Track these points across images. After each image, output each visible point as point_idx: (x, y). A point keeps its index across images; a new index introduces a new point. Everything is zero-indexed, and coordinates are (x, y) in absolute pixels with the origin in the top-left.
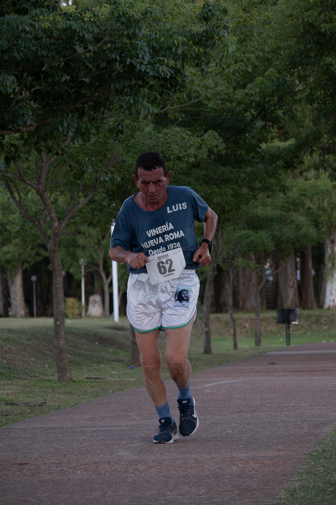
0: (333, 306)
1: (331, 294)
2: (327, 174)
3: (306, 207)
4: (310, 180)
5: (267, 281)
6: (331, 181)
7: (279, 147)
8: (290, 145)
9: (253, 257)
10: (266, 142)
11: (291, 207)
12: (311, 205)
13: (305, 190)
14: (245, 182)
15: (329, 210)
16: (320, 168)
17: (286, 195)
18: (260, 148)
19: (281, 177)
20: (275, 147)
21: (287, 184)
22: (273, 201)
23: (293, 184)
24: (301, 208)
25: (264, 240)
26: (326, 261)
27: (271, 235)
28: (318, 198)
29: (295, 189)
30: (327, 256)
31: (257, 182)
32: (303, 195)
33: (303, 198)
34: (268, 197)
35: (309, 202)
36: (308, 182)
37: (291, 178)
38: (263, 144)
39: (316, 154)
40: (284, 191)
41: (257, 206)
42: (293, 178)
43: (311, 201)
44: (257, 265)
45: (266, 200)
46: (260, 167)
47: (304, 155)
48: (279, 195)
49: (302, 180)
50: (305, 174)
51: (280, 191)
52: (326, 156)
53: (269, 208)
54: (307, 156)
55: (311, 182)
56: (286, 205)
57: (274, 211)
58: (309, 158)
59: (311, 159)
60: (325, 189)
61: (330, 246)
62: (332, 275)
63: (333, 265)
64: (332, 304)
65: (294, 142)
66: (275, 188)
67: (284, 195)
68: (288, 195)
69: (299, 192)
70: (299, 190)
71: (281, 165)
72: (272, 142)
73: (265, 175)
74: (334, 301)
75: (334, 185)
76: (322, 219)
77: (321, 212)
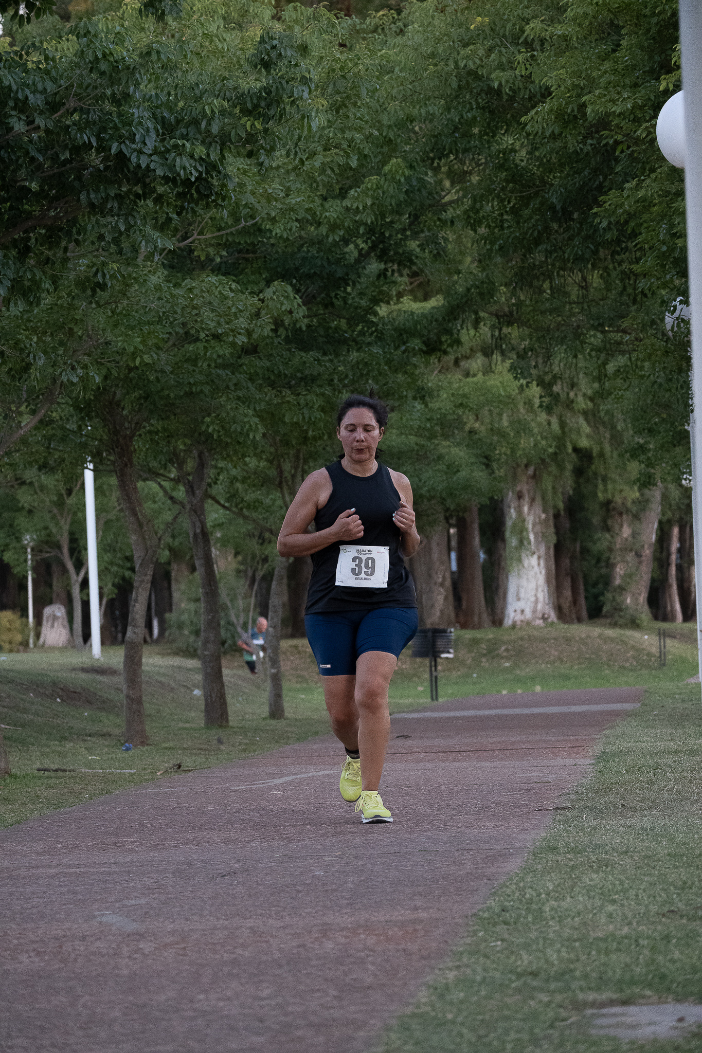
0: (522, 622)
1: (519, 599)
2: (508, 364)
3: (467, 428)
4: (474, 375)
6: (515, 378)
7: (412, 313)
8: (433, 308)
10: (388, 303)
11: (438, 428)
12: (477, 425)
13: (465, 396)
14: (346, 381)
15: (512, 434)
16: (492, 353)
17: (426, 406)
18: (376, 314)
19: (417, 372)
21: (430, 385)
22: (401, 419)
23: (440, 384)
24: (456, 432)
26: (508, 534)
28: (491, 412)
29: (444, 395)
30: (509, 523)
31: (370, 381)
32: (461, 404)
33: (460, 411)
35: (472, 418)
36: (470, 380)
37: (436, 372)
38: (381, 307)
39: (485, 325)
40: (423, 398)
43: (477, 418)
46: (375, 351)
47: (462, 328)
48: (414, 407)
49: (459, 376)
50: (464, 364)
51: (415, 398)
52: (505, 330)
54: (468, 329)
55: (476, 379)
56: (428, 425)
57: (403, 437)
58: (472, 332)
59: (475, 335)
60: (503, 393)
61: (514, 504)
62: (520, 560)
63: (521, 542)
64: (519, 617)
65: (441, 302)
66: (405, 393)
67: (423, 406)
68: (430, 405)
69: (452, 399)
70: (453, 395)
71: (417, 348)
72: (398, 302)
73: (386, 368)
74: (522, 611)
75: (522, 386)
76: (497, 452)
77: (495, 438)
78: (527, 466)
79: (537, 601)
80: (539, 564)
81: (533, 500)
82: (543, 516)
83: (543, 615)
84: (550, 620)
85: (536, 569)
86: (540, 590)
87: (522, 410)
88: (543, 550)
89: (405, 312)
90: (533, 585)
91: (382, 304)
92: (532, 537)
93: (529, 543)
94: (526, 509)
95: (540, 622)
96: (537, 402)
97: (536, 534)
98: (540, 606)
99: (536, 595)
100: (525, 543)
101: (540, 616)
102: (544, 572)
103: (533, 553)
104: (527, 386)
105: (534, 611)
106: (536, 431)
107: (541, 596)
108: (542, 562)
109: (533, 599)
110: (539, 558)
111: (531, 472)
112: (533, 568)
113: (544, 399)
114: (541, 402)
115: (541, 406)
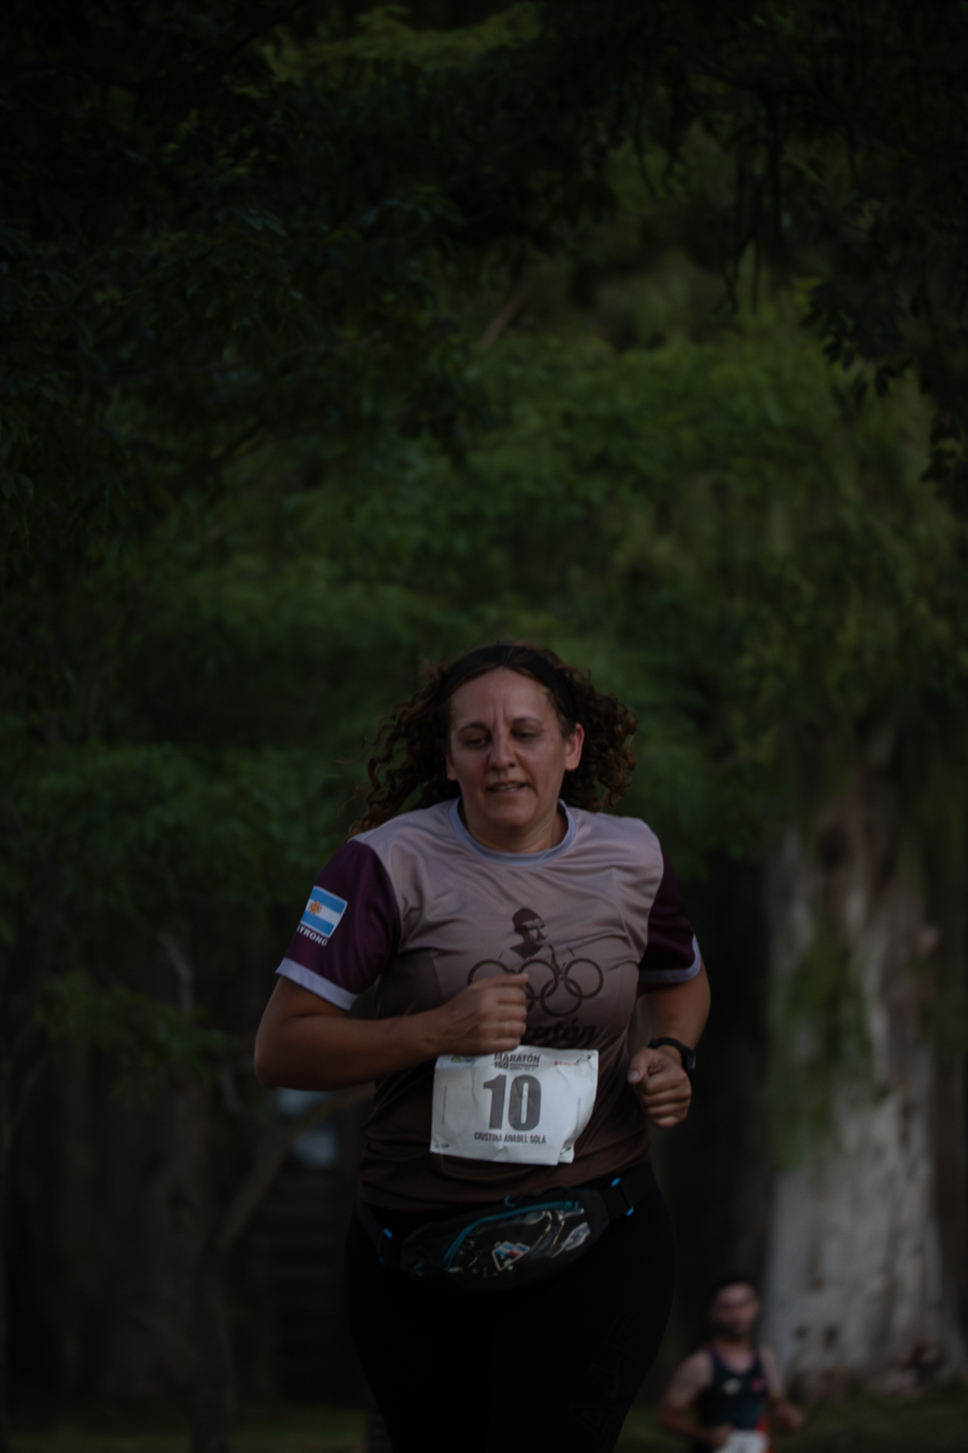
0: (828, 1376)
1: (815, 1283)
2: (800, 297)
3: (621, 558)
4: (657, 341)
5: (293, 1165)
6: (833, 352)
7: (411, 72)
8: (499, 52)
9: (185, 972)
10: (304, 33)
11: (498, 558)
12: (663, 550)
13: (617, 424)
14: (126, 352)
15: (808, 590)
16: (738, 253)
17: (459, 461)
18: (259, 70)
19: (424, 318)
20: (381, 66)
21: (473, 373)
22: (350, 512)
23: (514, 372)
24: (576, 574)
25: (275, 829)
26: (777, 1010)
27: (329, 790)
28: (720, 491)
29: (530, 419)
30: (784, 965)
31: (229, 354)
32: (602, 463)
33: (595, 489)
34: (312, 476)
35: (641, 520)
36: (634, 357)
37: (498, 323)
38: (278, 44)
39: (709, 128)
40: (443, 430)
41: (221, 552)
42: (515, 323)
43: (664, 518)
44: (217, 1037)
45: (293, 501)
46: (257, 225)
47: (616, 141)
48: (403, 464)
49: (594, 346)
50: (611, 295)
51: (411, 429)
52: (796, 154)
53: (321, 567)
54: (639, 150)
55: (663, 357)
56: (461, 544)
57: (356, 591)
58: (656, 160)
59: (668, 172)
60: (775, 415)
61: (806, 884)
62: (824, 1122)
63: (832, 1043)
64: (814, 1359)
65: (531, 31)
66: (367, 405)
67: (443, 465)
68: (476, 460)
69: (565, 435)
70: (568, 419)
71: (426, 217)
72: (350, 29)
73: (297, 295)
74: (831, 1336)
75: (859, 388)
76: (747, 662)
77: (739, 606)
78: (865, 727)
79: (890, 1295)
80: (904, 1139)
81: (883, 876)
82: (928, 938)
83: (919, 1351)
84: (944, 1374)
85: (893, 1158)
86: (908, 1244)
87: (851, 490)
88: (920, 1080)
89: (379, 66)
90: (875, 1224)
91: (281, 31)
92: (878, 1024)
93: (866, 1047)
94: (855, 906)
95: (900, 1381)
96: (917, 459)
97: (896, 1016)
98: (904, 1315)
99: (888, 1268)
100: (850, 1047)
101: (904, 1353)
102: (924, 1171)
103: (881, 1094)
104: (882, 388)
105: (881, 1333)
106: (907, 577)
107: (909, 1270)
108: (919, 1133)
109: (876, 1284)
110: (906, 1112)
111: (880, 749)
112: (878, 1153)
113: (949, 444)
114: (938, 456)
115: (936, 472)
